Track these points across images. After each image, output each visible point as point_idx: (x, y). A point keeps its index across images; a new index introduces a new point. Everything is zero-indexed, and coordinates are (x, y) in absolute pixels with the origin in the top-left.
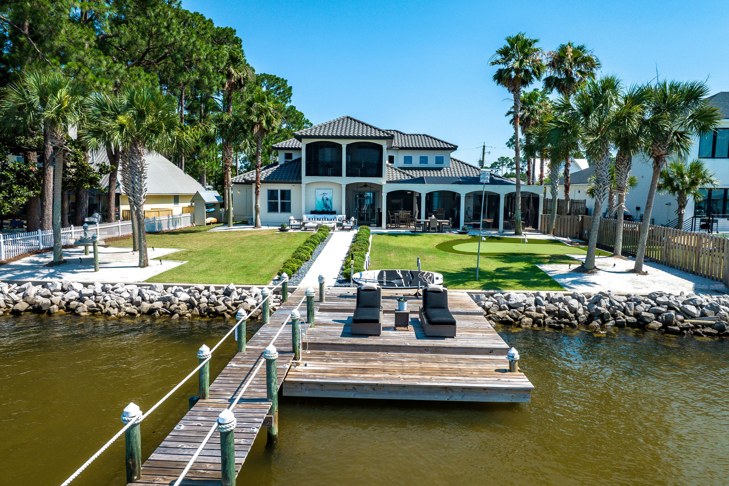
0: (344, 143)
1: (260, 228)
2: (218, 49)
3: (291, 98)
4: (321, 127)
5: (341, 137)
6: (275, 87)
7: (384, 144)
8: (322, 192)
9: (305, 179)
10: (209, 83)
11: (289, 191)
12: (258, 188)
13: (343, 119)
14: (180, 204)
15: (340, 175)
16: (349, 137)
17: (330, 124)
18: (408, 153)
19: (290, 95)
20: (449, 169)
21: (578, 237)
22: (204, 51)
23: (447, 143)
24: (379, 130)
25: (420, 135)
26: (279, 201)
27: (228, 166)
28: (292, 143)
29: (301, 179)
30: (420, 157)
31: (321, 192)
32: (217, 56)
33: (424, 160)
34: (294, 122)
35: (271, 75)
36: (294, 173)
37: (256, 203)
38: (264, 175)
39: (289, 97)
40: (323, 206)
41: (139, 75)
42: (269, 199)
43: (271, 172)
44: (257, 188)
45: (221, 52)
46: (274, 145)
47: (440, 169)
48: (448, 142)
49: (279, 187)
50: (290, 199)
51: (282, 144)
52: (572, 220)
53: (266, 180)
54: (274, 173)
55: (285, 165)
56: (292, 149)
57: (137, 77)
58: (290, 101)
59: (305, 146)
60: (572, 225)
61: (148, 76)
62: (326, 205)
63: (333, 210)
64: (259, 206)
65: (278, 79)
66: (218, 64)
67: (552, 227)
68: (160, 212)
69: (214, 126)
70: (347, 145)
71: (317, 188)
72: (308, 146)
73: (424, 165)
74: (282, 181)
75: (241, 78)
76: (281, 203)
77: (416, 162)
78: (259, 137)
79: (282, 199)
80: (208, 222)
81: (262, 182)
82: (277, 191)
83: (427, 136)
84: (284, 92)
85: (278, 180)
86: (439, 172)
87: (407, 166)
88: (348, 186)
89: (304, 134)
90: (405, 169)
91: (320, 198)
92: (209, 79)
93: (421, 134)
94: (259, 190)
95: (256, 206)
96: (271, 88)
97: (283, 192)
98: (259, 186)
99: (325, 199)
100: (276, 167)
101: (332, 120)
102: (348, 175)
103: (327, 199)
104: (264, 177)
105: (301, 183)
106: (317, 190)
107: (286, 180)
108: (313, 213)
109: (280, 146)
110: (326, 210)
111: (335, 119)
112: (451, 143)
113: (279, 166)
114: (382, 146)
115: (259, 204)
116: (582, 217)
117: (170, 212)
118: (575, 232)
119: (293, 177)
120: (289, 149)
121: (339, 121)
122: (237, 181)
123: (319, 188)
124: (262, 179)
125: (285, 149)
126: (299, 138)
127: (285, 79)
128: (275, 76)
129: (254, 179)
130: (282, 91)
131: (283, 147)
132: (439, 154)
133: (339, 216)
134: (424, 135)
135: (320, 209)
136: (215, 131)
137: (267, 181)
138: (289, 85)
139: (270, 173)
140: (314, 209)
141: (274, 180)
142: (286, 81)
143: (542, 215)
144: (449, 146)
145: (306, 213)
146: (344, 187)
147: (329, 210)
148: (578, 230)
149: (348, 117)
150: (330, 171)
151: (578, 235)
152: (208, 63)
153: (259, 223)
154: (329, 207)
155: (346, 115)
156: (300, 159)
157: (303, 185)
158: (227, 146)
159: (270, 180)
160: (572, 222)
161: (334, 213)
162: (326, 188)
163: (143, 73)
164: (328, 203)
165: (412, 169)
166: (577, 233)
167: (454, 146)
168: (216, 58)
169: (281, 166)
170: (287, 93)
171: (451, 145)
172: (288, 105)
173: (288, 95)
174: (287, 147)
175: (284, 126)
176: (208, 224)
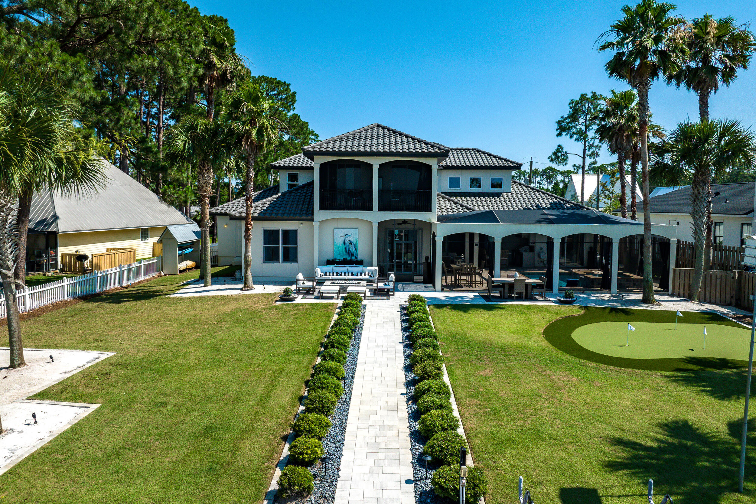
0: (376, 163)
1: (251, 289)
2: (191, 25)
3: (295, 105)
4: (341, 139)
5: (372, 154)
6: (276, 92)
7: (433, 162)
8: (344, 232)
9: (319, 215)
10: (175, 73)
11: (295, 232)
12: (249, 229)
13: (372, 128)
14: (149, 238)
15: (370, 208)
16: (384, 154)
17: (354, 135)
18: (454, 174)
19: (294, 101)
20: (509, 194)
21: (734, 304)
22: (169, 26)
23: (506, 160)
24: (426, 144)
25: (468, 149)
26: (281, 246)
27: (204, 196)
28: (299, 160)
29: (312, 214)
30: (471, 179)
31: (340, 233)
32: (189, 35)
33: (476, 182)
34: (298, 133)
35: (271, 78)
36: (303, 204)
37: (246, 252)
38: (259, 208)
39: (293, 105)
40: (345, 253)
41: (50, 56)
42: (265, 243)
43: (268, 203)
44: (247, 230)
45: (194, 29)
46: (273, 163)
47: (498, 195)
48: (508, 159)
49: (281, 226)
50: (296, 243)
51: (284, 162)
52: (724, 278)
53: (262, 215)
54: (273, 205)
55: (289, 192)
56: (298, 168)
57: (47, 57)
58: (294, 108)
59: (319, 166)
60: (723, 285)
61: (66, 57)
62: (348, 252)
63: (360, 258)
64: (250, 256)
65: (279, 83)
66: (190, 46)
67: (698, 289)
68: (117, 255)
69: (184, 138)
70: (380, 165)
71: (336, 226)
72: (323, 166)
73: (476, 190)
74: (285, 217)
75: (226, 70)
76: (284, 248)
77: (465, 186)
78: (250, 155)
79: (284, 243)
80: (181, 269)
81: (254, 219)
82: (277, 231)
83: (478, 151)
84: (286, 98)
85: (279, 216)
86: (497, 199)
87: (453, 190)
88: (381, 224)
89: (317, 149)
90: (451, 194)
91: (340, 242)
92: (175, 66)
93: (469, 147)
94: (251, 232)
95: (246, 257)
96: (271, 93)
97: (286, 233)
98: (250, 227)
99: (347, 242)
100: (276, 196)
101: (356, 130)
102: (381, 209)
103: (351, 243)
104: (258, 211)
105: (312, 220)
106: (335, 230)
107: (291, 216)
108: (330, 263)
109: (281, 165)
110: (349, 258)
111: (361, 127)
112: (513, 160)
113: (280, 194)
114: (431, 166)
115: (250, 254)
116: (740, 274)
117: (133, 253)
118: (728, 296)
119: (301, 211)
120: (293, 168)
121: (366, 131)
122: (223, 211)
123: (339, 226)
124: (256, 215)
125: (289, 168)
126: (310, 155)
127: (287, 83)
128: (276, 79)
129: (244, 215)
130: (284, 96)
131: (286, 165)
132: (497, 175)
133: (369, 268)
134: (473, 150)
135: (339, 258)
136: (185, 144)
137: (263, 217)
138: (292, 89)
139: (267, 205)
140: (331, 258)
141: (273, 216)
142: (289, 84)
143: (674, 270)
144: (510, 164)
145: (321, 265)
146: (375, 226)
147: (353, 258)
148: (734, 292)
149: (378, 126)
150: (354, 202)
151: (734, 301)
152: (173, 43)
153: (250, 280)
154: (353, 255)
155: (375, 122)
156: (311, 184)
157: (316, 224)
158: (204, 167)
159: (267, 216)
160: (724, 281)
161: (360, 263)
162: (350, 227)
163: (57, 52)
164: (352, 248)
165: (461, 195)
166: (732, 297)
167: (517, 164)
168: (186, 36)
169: (284, 194)
170: (291, 100)
171: (512, 162)
172: (290, 114)
173: (291, 101)
174: (291, 165)
175: (286, 137)
176: (181, 272)
